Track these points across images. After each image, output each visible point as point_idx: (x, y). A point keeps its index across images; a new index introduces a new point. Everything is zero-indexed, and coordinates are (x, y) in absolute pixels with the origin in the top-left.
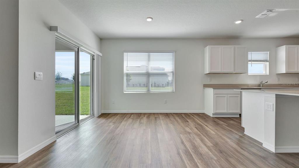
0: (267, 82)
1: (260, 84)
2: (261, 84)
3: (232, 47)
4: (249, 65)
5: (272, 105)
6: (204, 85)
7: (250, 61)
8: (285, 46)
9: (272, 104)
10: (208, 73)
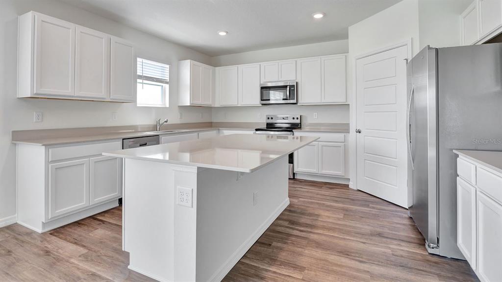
0: (166, 122)
1: (156, 124)
2: (158, 124)
3: (105, 36)
4: (139, 86)
5: (191, 193)
6: (13, 132)
7: (140, 77)
8: (189, 60)
9: (191, 189)
10: (30, 96)
